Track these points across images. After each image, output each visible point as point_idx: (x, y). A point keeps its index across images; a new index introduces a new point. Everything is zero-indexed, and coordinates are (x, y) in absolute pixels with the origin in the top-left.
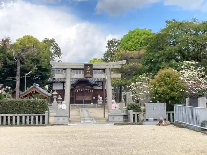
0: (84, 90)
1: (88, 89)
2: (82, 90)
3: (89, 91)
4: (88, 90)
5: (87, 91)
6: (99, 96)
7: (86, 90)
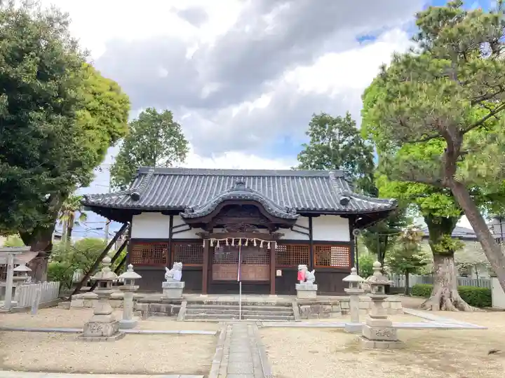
0: (244, 241)
1: (259, 239)
2: (236, 242)
3: (261, 246)
4: (258, 242)
5: (255, 245)
6: (303, 268)
7: (251, 243)
